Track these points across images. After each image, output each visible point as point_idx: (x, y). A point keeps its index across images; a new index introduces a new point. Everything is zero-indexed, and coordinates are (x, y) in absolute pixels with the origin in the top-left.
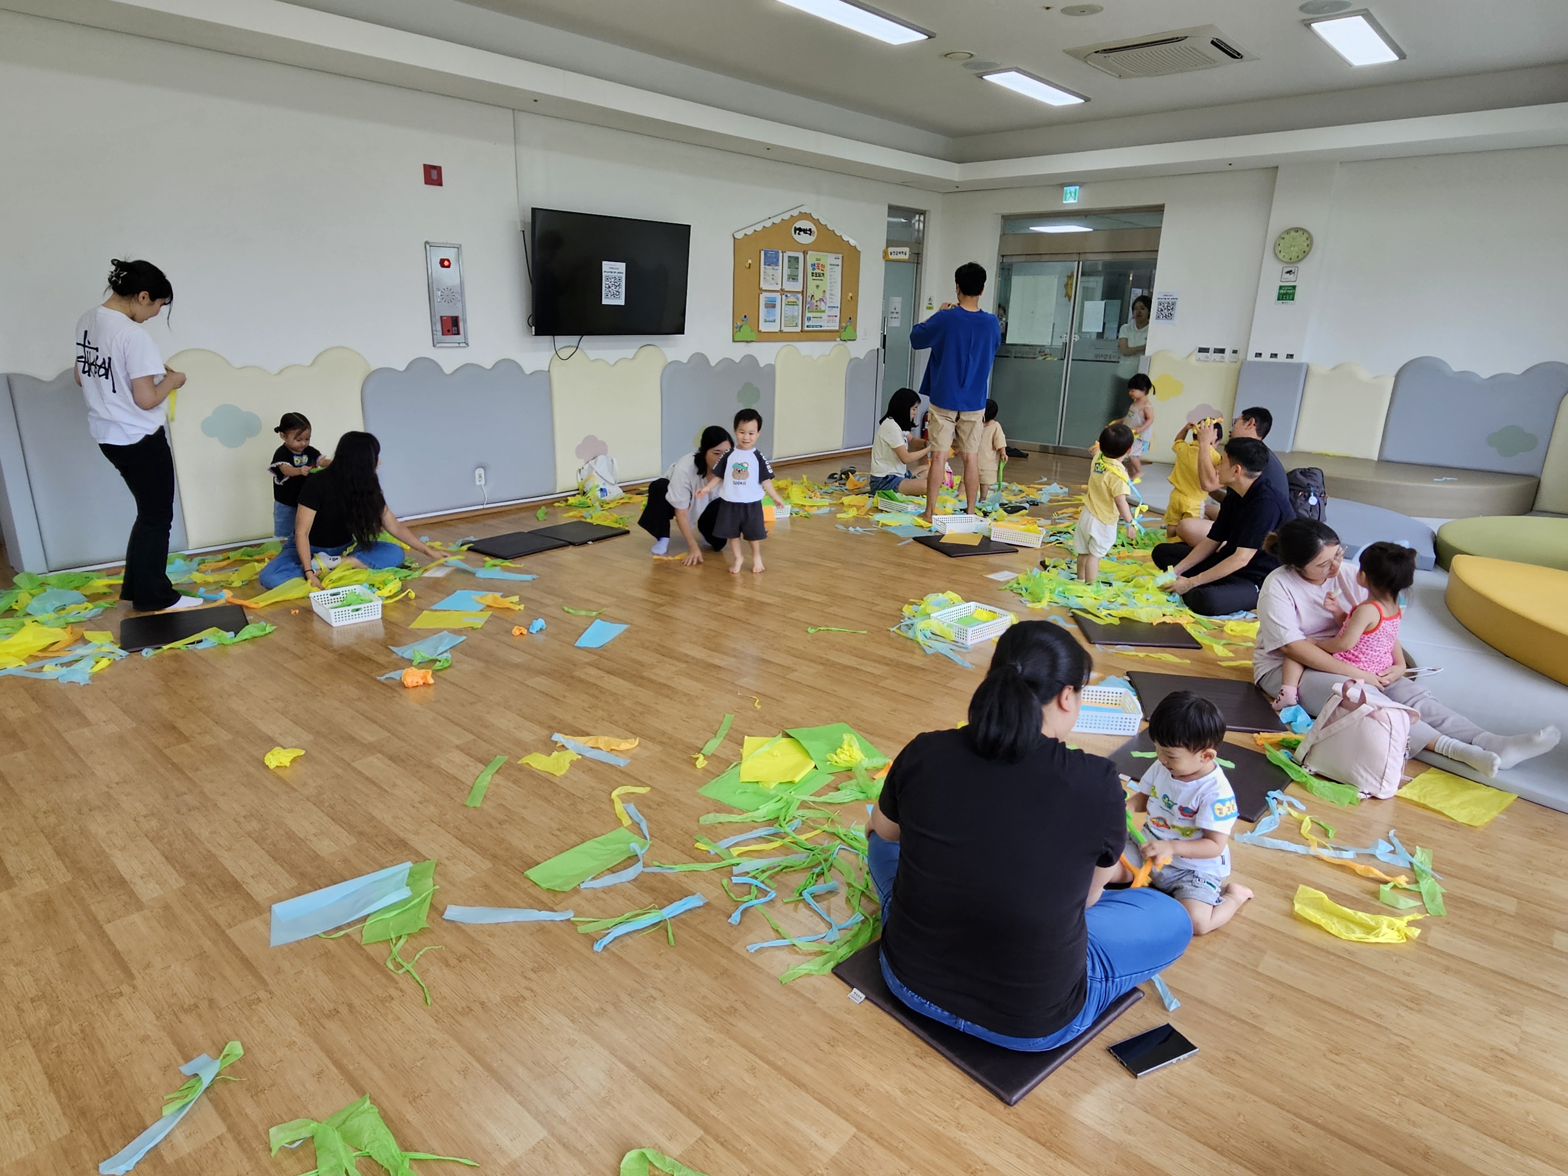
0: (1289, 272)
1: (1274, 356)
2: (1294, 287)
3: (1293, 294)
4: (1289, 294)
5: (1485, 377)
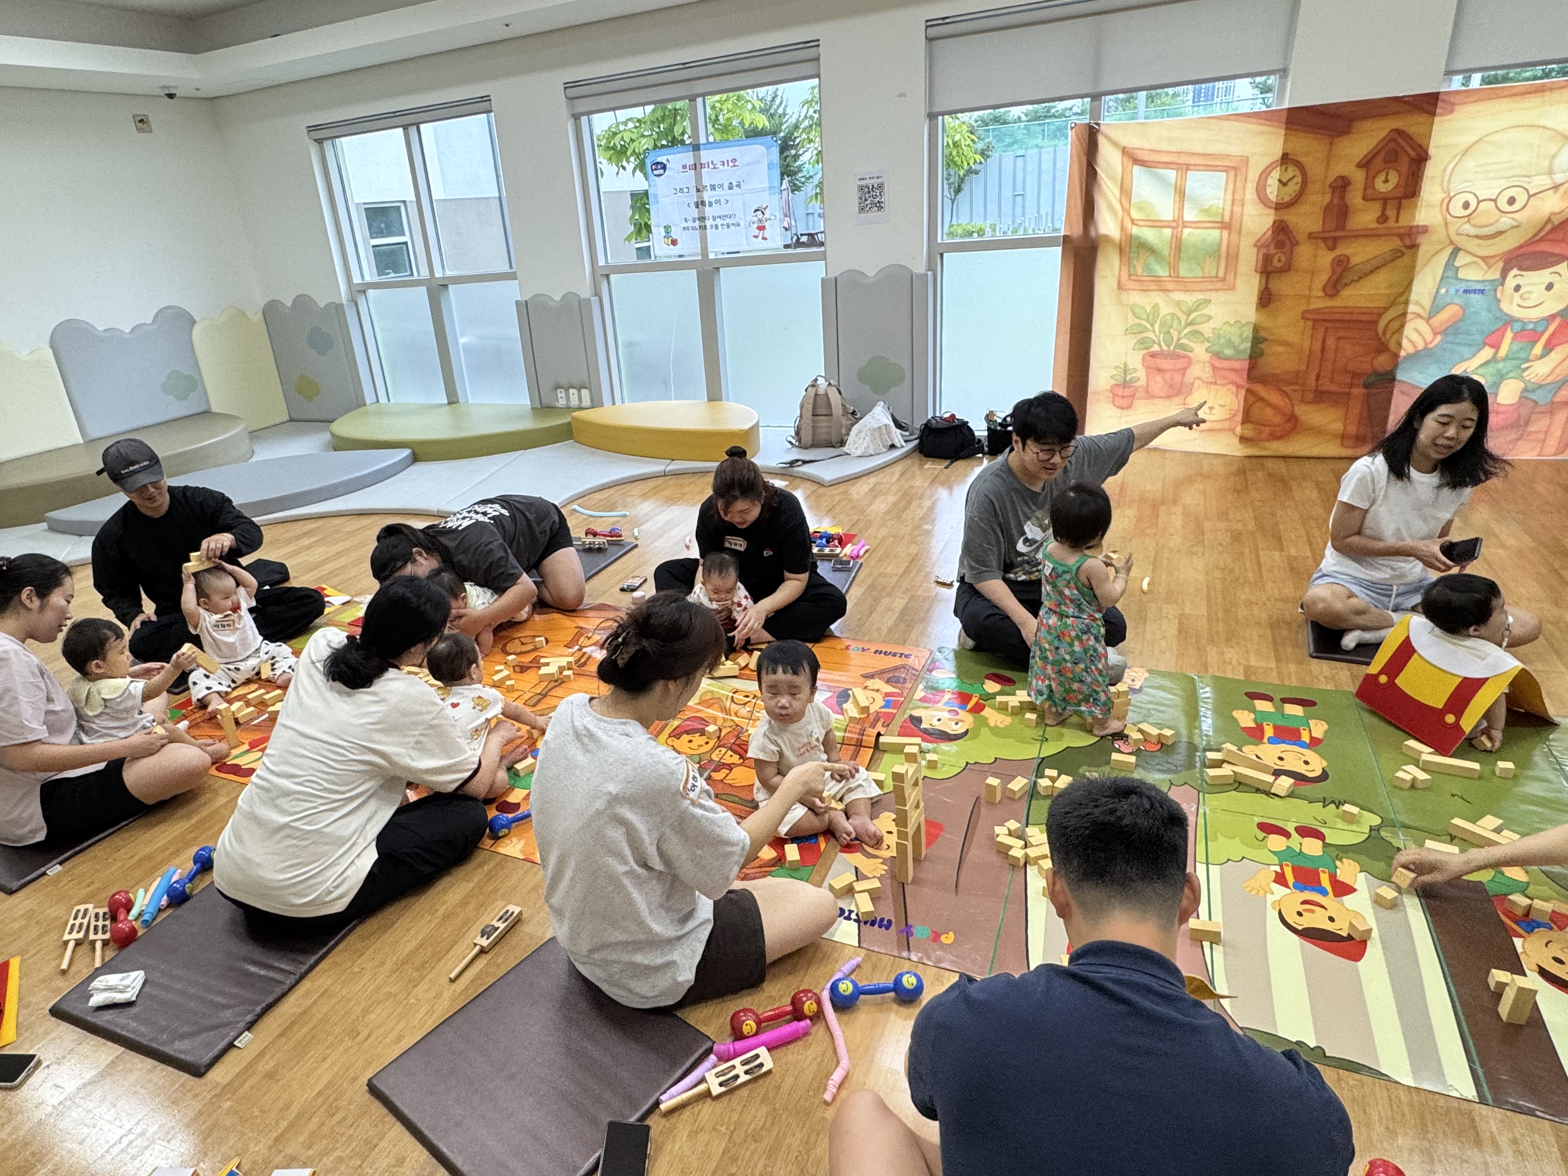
5: (128, 331)
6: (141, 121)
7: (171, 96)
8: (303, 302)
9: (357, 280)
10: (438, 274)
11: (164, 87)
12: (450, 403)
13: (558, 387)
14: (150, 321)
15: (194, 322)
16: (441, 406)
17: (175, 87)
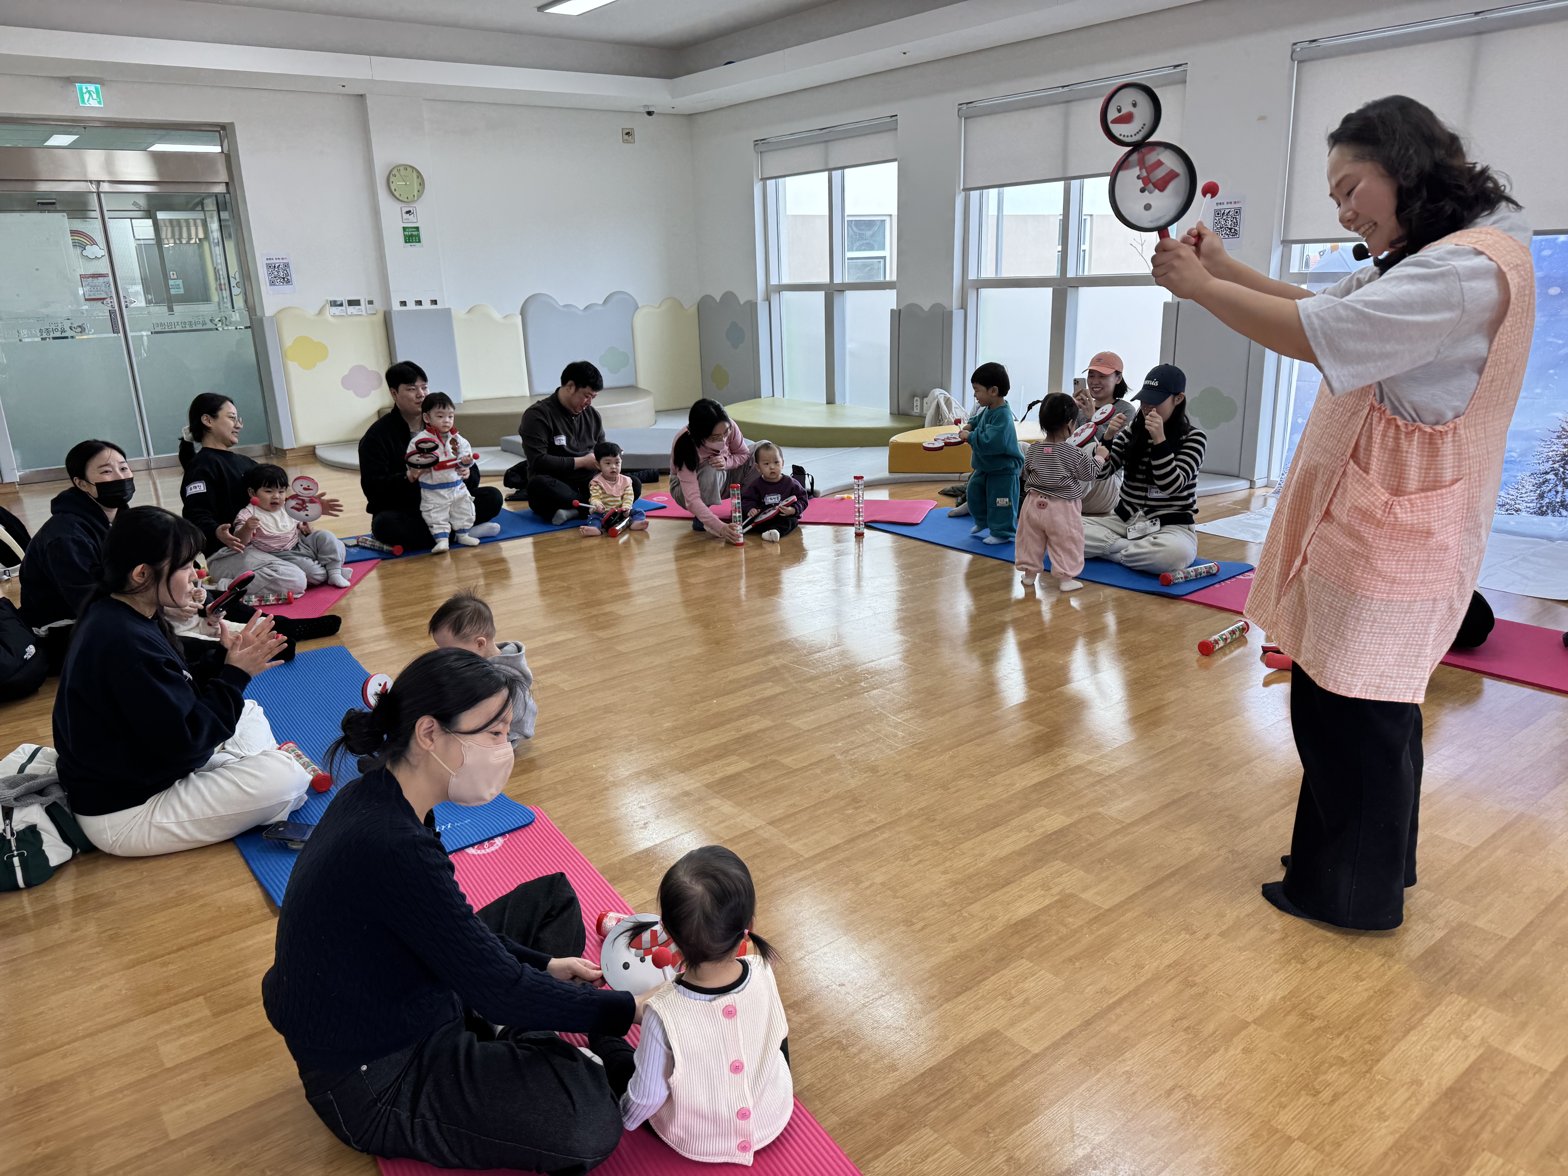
0: (408, 212)
1: (419, 303)
2: (417, 228)
3: (418, 236)
4: (415, 236)
5: (582, 308)
6: (628, 134)
7: (650, 113)
8: (729, 297)
9: (774, 281)
10: (837, 280)
11: (645, 106)
12: (827, 403)
13: (914, 396)
14: (601, 302)
15: (637, 308)
16: (822, 404)
17: (652, 106)
